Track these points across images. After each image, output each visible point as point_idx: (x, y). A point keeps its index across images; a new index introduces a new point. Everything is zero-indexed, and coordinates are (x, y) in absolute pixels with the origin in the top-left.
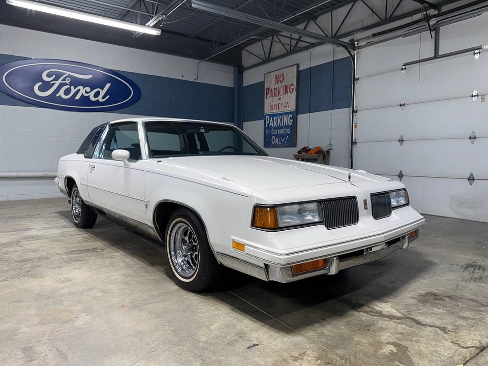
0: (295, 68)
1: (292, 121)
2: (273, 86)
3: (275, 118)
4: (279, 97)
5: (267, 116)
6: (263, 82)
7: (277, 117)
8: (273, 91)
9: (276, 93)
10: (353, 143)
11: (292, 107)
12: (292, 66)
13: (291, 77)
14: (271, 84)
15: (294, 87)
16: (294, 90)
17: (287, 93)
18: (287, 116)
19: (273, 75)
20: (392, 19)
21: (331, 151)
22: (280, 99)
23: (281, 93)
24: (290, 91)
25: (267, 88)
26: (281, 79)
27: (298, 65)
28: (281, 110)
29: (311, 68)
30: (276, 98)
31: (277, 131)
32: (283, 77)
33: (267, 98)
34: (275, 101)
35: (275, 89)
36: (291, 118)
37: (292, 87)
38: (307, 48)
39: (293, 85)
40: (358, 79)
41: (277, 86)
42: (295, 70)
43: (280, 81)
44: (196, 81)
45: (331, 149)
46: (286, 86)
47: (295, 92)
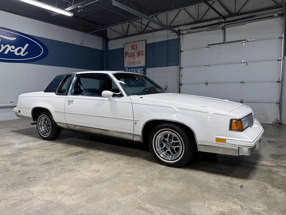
0: (144, 42)
1: (143, 71)
2: (130, 51)
3: (132, 69)
4: (134, 58)
5: (126, 68)
6: (123, 48)
7: (133, 69)
8: (130, 54)
9: (132, 55)
10: (180, 85)
11: (143, 64)
12: (143, 41)
13: (142, 47)
14: (128, 49)
15: (144, 53)
16: (144, 54)
17: (140, 56)
18: (140, 69)
19: (130, 45)
20: (201, 21)
21: (167, 89)
22: (135, 59)
23: (136, 55)
24: (141, 55)
25: (126, 52)
26: (136, 48)
27: (146, 41)
28: (136, 65)
29: (154, 43)
30: (133, 58)
32: (137, 47)
33: (126, 58)
34: (132, 60)
35: (131, 53)
36: (142, 70)
37: (142, 53)
38: (152, 31)
39: (143, 52)
40: (182, 51)
41: (132, 51)
42: (145, 43)
43: (135, 48)
44: (81, 45)
45: (167, 88)
46: (138, 52)
47: (144, 56)
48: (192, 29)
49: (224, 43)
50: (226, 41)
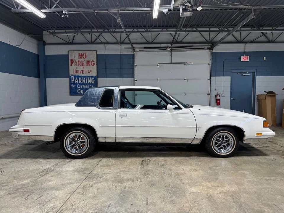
0: (95, 53)
1: (94, 81)
2: (77, 59)
3: (79, 78)
4: (83, 66)
5: (72, 77)
6: (68, 56)
8: (77, 62)
9: (80, 63)
11: (94, 73)
12: (93, 51)
13: (92, 57)
14: (74, 56)
15: (95, 62)
16: (95, 64)
17: (90, 65)
18: (90, 78)
19: (77, 54)
22: (84, 68)
23: (85, 64)
24: (92, 64)
25: (71, 60)
26: (84, 56)
27: (97, 51)
28: (85, 74)
29: (106, 54)
30: (81, 67)
31: (82, 86)
32: (86, 56)
33: (71, 65)
34: (80, 68)
35: (79, 61)
36: (93, 80)
37: (93, 63)
38: (105, 43)
39: (94, 62)
40: (136, 66)
41: (80, 60)
42: (96, 54)
43: (83, 57)
46: (88, 61)
47: (95, 66)
48: (145, 48)
49: (171, 63)
50: (173, 62)
